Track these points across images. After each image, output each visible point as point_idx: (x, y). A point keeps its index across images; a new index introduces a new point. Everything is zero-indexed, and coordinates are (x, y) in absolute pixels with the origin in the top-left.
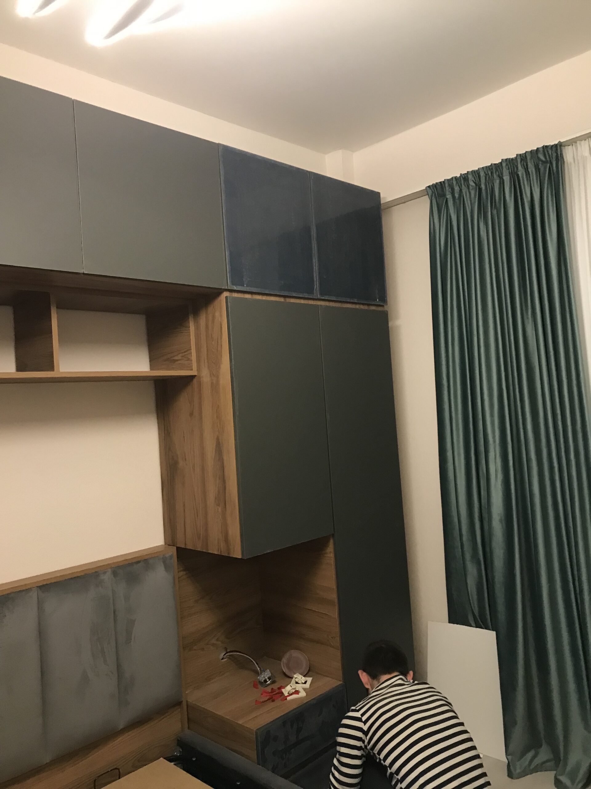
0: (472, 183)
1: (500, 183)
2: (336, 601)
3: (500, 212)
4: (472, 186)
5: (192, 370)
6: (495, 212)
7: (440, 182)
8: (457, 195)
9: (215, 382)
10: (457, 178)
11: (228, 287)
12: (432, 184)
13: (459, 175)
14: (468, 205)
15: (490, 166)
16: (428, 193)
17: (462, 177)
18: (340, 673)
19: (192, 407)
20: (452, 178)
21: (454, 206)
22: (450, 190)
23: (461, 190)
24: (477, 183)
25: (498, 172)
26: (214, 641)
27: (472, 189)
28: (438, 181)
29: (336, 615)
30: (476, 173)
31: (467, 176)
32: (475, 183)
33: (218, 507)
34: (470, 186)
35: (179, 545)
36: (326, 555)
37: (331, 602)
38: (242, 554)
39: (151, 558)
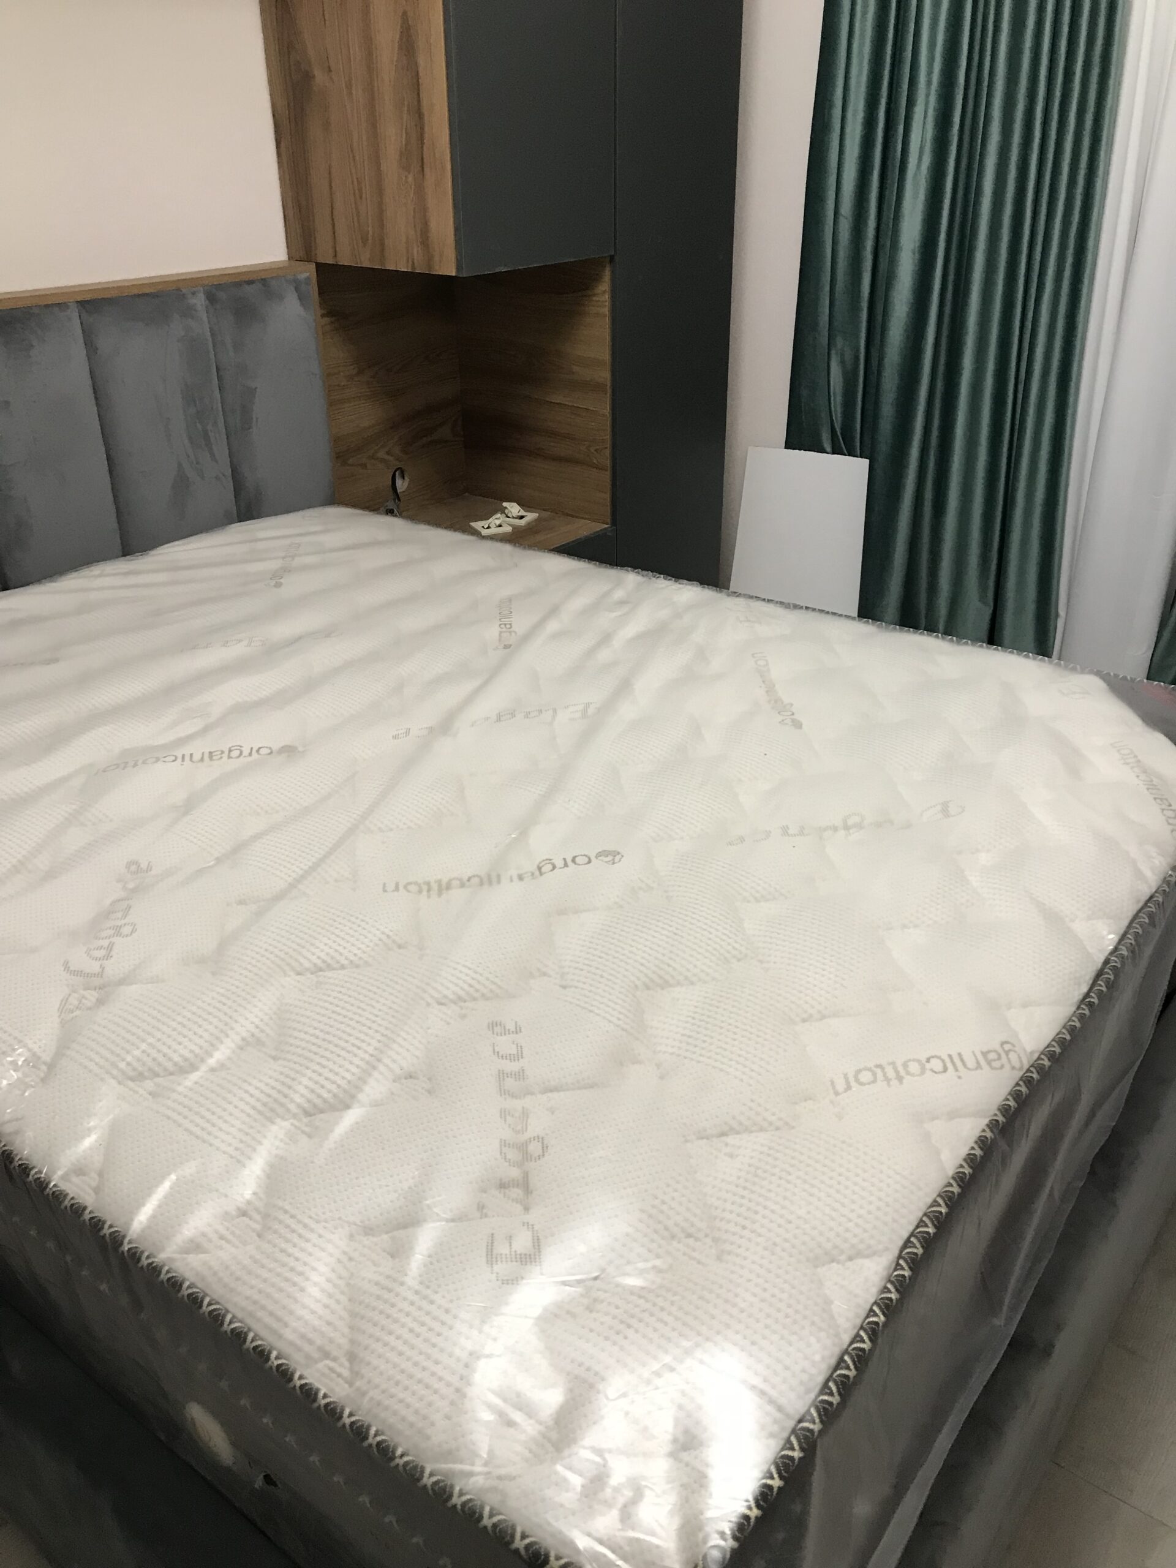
2: (609, 383)
18: (607, 510)
26: (382, 454)
29: (607, 411)
33: (407, 173)
35: (321, 260)
36: (594, 298)
37: (598, 387)
38: (459, 268)
39: (272, 278)
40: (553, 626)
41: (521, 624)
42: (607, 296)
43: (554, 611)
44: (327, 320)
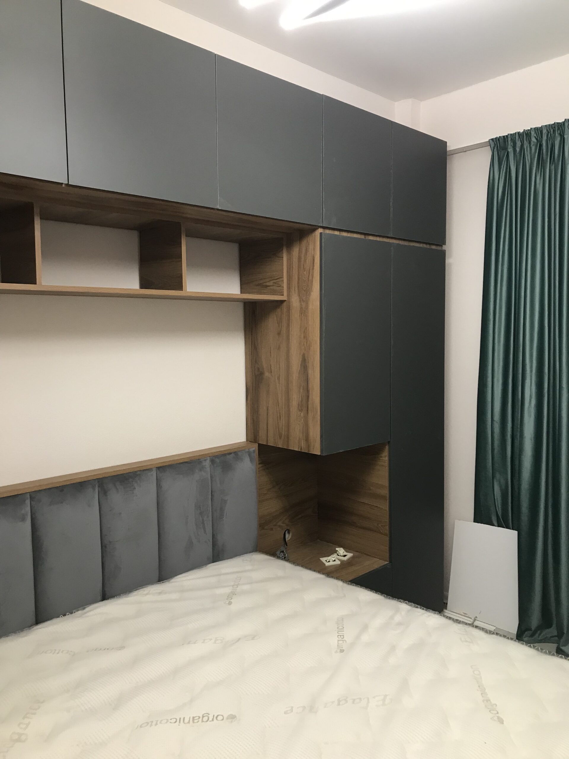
0: (534, 140)
1: (560, 141)
2: (388, 496)
3: (558, 167)
4: (534, 142)
5: (283, 295)
6: (553, 167)
7: (504, 137)
8: (518, 149)
9: (304, 306)
10: (520, 133)
11: (323, 225)
12: (495, 137)
13: (523, 131)
14: (528, 159)
15: (553, 124)
16: (490, 144)
17: (525, 133)
18: (387, 555)
19: (280, 327)
20: (516, 133)
21: (514, 159)
22: (512, 144)
23: (522, 146)
24: (539, 139)
25: (560, 131)
26: (280, 523)
27: (533, 145)
28: (502, 135)
29: (387, 508)
30: (539, 131)
31: (530, 133)
32: (537, 139)
33: (301, 412)
34: (532, 142)
35: (261, 442)
36: (381, 459)
37: (383, 497)
38: (322, 451)
39: (239, 451)
40: (365, 638)
41: (349, 635)
42: (387, 458)
43: (365, 628)
44: (261, 465)
